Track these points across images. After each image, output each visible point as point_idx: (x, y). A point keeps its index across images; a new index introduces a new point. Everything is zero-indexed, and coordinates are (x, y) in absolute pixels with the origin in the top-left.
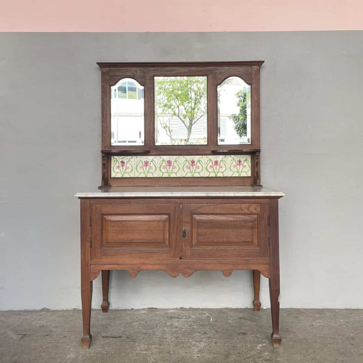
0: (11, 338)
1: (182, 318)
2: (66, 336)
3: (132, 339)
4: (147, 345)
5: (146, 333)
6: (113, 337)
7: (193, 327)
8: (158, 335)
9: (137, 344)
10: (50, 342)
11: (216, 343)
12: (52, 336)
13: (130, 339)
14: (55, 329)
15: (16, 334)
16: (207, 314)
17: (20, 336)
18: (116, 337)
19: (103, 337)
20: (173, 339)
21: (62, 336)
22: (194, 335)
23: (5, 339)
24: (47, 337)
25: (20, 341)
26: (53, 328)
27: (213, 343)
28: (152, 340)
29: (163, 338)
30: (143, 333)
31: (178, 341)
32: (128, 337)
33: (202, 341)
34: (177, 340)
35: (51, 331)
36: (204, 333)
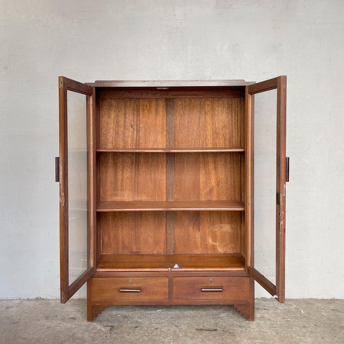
0: (99, 330)
1: (270, 310)
2: (157, 329)
3: (230, 333)
4: (249, 339)
5: (242, 326)
6: (208, 330)
7: (287, 320)
8: (255, 329)
9: (238, 339)
10: (143, 334)
11: (323, 338)
12: (143, 328)
13: (227, 333)
14: (140, 320)
15: (103, 326)
16: (294, 306)
17: (108, 328)
18: (211, 330)
19: (197, 330)
20: (274, 333)
21: (152, 329)
22: (293, 329)
23: (94, 331)
24: (137, 329)
25: (111, 333)
26: (138, 319)
27: (320, 338)
28: (252, 334)
29: (263, 332)
30: (237, 326)
31: (280, 335)
32: (224, 330)
33: (306, 336)
34: (278, 334)
35: (137, 322)
36: (303, 327)
